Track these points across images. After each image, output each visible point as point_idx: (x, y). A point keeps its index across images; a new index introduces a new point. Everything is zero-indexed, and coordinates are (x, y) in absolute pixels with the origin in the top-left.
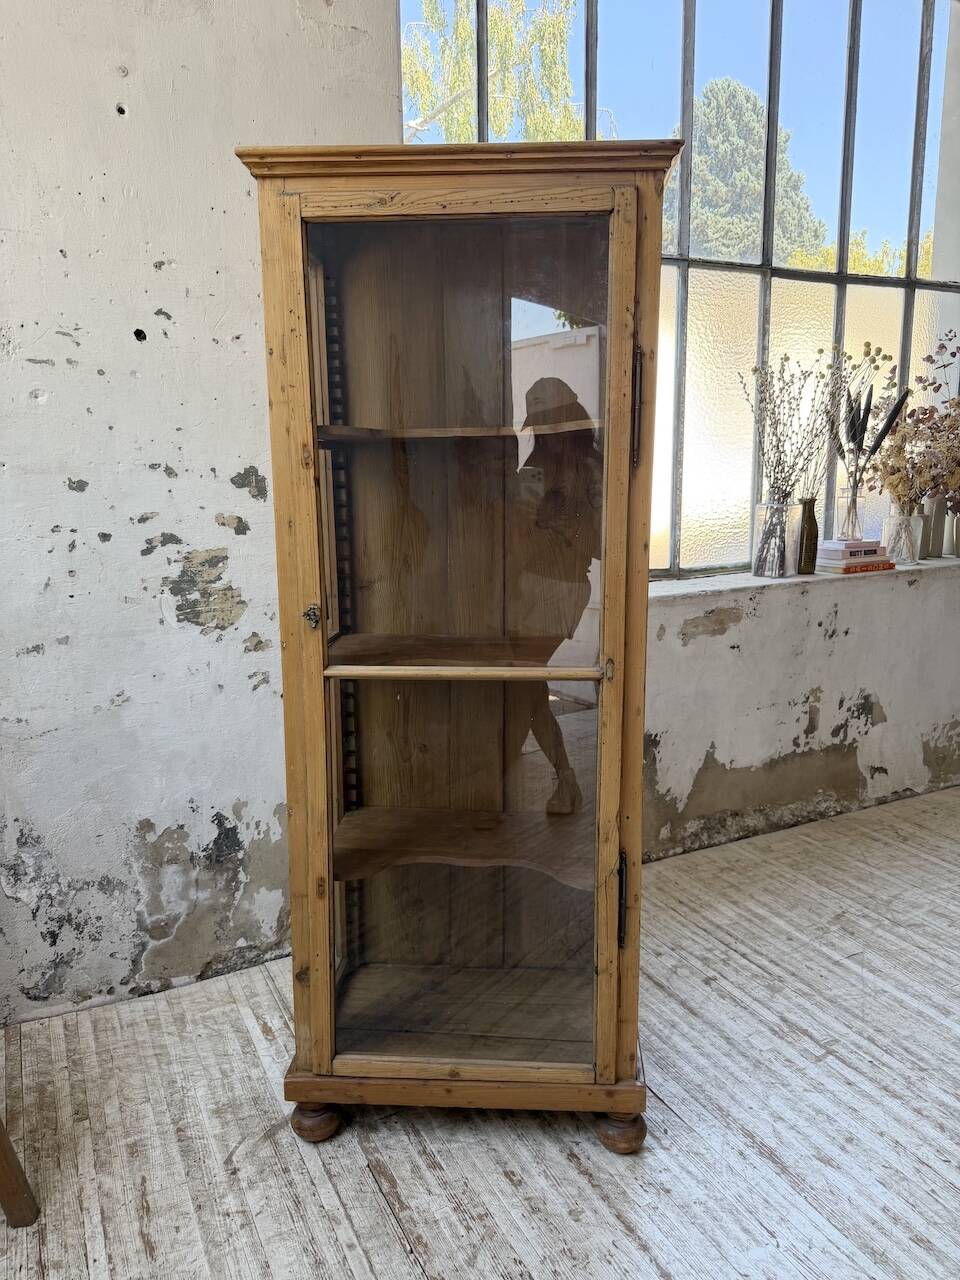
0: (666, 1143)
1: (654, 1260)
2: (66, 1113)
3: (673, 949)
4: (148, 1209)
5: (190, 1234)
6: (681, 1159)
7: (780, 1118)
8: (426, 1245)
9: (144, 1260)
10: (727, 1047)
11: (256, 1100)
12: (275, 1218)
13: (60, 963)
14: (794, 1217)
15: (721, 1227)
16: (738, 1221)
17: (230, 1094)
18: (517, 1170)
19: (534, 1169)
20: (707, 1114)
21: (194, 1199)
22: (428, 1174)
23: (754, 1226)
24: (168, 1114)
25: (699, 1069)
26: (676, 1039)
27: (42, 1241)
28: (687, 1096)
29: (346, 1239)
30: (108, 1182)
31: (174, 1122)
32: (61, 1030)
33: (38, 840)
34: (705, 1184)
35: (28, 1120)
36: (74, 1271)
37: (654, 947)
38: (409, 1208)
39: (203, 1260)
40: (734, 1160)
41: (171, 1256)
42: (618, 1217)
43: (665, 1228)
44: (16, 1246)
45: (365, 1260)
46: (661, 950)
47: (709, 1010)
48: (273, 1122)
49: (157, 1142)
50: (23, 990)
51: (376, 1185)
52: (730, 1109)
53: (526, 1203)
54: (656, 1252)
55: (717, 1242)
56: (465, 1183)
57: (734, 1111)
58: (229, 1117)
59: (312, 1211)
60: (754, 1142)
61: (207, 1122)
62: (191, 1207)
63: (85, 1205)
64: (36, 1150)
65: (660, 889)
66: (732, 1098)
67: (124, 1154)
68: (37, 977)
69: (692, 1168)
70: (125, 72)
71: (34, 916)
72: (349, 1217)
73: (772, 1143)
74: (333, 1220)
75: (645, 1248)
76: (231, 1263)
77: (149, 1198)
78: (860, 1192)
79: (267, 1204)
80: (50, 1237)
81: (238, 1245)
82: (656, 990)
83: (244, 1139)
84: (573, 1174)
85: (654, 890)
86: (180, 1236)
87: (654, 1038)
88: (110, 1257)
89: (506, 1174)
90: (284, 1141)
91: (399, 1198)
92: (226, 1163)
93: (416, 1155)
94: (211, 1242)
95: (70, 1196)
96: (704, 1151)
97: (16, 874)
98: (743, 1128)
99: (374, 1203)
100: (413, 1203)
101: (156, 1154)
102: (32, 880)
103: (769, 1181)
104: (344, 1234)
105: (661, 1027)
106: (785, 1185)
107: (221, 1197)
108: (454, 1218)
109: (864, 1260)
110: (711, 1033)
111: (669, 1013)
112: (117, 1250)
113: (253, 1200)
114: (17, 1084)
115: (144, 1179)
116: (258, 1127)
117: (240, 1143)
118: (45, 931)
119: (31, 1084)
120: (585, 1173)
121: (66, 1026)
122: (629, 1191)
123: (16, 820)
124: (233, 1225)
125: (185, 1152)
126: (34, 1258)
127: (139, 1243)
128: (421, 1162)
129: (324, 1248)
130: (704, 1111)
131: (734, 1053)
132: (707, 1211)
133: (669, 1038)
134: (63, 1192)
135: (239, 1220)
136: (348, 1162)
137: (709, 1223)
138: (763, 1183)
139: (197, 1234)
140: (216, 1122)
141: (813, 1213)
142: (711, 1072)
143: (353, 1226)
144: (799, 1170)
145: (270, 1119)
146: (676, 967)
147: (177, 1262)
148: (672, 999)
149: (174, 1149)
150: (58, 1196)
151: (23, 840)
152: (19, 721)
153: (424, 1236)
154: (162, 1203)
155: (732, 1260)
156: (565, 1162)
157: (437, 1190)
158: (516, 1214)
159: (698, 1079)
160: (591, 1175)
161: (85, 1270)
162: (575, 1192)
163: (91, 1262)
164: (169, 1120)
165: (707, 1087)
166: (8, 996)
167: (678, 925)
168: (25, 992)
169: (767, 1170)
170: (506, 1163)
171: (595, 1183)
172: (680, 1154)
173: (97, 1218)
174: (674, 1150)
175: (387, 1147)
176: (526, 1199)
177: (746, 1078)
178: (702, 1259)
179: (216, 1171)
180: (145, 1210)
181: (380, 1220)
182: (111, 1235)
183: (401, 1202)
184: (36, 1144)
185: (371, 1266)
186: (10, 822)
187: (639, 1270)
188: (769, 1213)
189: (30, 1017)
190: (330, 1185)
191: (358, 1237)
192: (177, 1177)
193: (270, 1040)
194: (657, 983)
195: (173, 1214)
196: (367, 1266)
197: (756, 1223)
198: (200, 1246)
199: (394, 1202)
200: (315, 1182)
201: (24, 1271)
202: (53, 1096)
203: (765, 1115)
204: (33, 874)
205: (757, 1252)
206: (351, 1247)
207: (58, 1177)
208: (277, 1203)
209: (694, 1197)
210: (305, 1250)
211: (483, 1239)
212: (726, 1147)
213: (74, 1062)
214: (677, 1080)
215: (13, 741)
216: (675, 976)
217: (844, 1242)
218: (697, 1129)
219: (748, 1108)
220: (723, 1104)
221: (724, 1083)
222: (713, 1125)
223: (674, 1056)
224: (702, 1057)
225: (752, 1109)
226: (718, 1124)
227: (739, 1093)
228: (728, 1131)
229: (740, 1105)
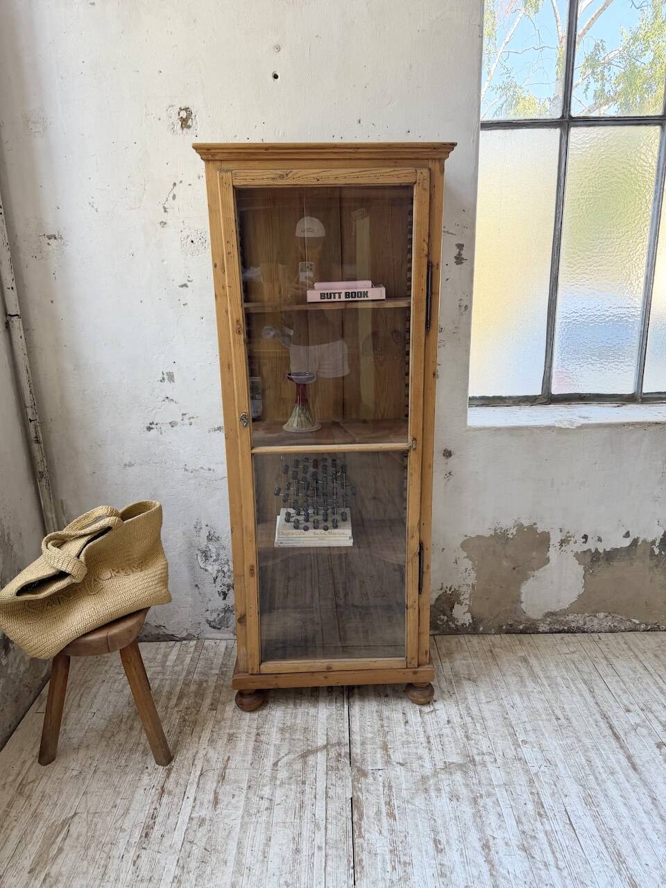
2: (207, 702)
3: (642, 710)
4: (224, 777)
5: (238, 802)
8: (363, 868)
9: (210, 808)
10: (650, 806)
11: (306, 729)
12: (286, 813)
13: (227, 610)
17: (293, 721)
18: (443, 841)
19: (455, 845)
20: (606, 854)
21: (249, 781)
22: (384, 819)
24: (256, 722)
25: (617, 817)
26: (610, 785)
27: (168, 776)
28: (596, 834)
29: (319, 841)
30: (211, 753)
31: (257, 729)
32: (223, 650)
33: (218, 539)
35: (187, 701)
36: (176, 800)
37: (626, 703)
38: (363, 837)
39: (240, 820)
41: (224, 812)
44: (156, 774)
45: (324, 860)
46: (631, 707)
47: (649, 771)
48: (310, 748)
49: (244, 738)
50: (207, 621)
51: (350, 814)
52: (627, 858)
53: (439, 867)
56: (405, 836)
57: (631, 861)
58: (287, 735)
59: (307, 815)
61: (274, 734)
62: (245, 785)
63: (196, 762)
64: (185, 720)
65: (656, 656)
66: (634, 850)
67: (225, 738)
68: (215, 615)
70: (278, 48)
71: (215, 580)
72: (326, 828)
74: (317, 826)
76: (252, 829)
77: (227, 771)
79: (285, 800)
80: (172, 775)
81: (260, 820)
82: (612, 740)
83: (289, 753)
84: (481, 860)
85: (651, 656)
86: (233, 801)
87: (591, 777)
88: (195, 799)
89: (435, 841)
90: (310, 763)
91: (360, 828)
92: (274, 765)
93: (383, 804)
94: (247, 812)
95: (190, 754)
97: (206, 556)
98: (631, 878)
99: (344, 825)
100: (367, 836)
101: (241, 745)
102: (215, 561)
104: (319, 838)
105: (602, 770)
107: (263, 786)
108: (388, 857)
110: (643, 790)
111: (614, 761)
112: (201, 796)
113: (279, 794)
114: (190, 677)
115: (229, 757)
116: (300, 747)
117: (286, 755)
118: (220, 590)
119: (198, 679)
120: (489, 862)
121: (226, 648)
123: (207, 526)
124: (262, 807)
125: (256, 749)
126: (161, 785)
127: (211, 797)
128: (384, 809)
129: (304, 843)
130: (605, 851)
131: (654, 813)
133: (604, 782)
134: (188, 750)
135: (265, 803)
136: (341, 791)
139: (242, 804)
140: (279, 736)
142: (627, 821)
143: (326, 835)
145: (308, 745)
146: (638, 725)
147: (226, 816)
148: (621, 751)
149: (251, 745)
150: (185, 752)
151: (210, 537)
152: (210, 470)
153: (364, 861)
154: (232, 777)
156: (479, 849)
157: (385, 833)
158: (429, 872)
159: (613, 823)
160: (493, 866)
161: (181, 801)
162: (476, 874)
163: (186, 797)
164: (255, 726)
165: (617, 833)
166: (200, 623)
167: (657, 691)
168: (208, 622)
170: (438, 833)
171: (494, 873)
172: (569, 878)
173: (198, 773)
174: (565, 873)
175: (367, 791)
176: (441, 864)
177: (654, 837)
179: (267, 768)
180: (223, 777)
181: (342, 838)
182: (201, 786)
183: (360, 832)
184: (186, 717)
185: (326, 866)
186: (204, 526)
189: (210, 636)
190: (324, 803)
191: (326, 843)
192: (245, 764)
193: (329, 692)
194: (615, 734)
195: (235, 785)
196: (324, 865)
198: (240, 812)
199: (355, 830)
200: (317, 796)
201: (154, 790)
202: (204, 690)
204: (215, 557)
206: (320, 848)
207: (189, 741)
208: (291, 801)
210: (294, 838)
211: (400, 880)
213: (222, 672)
214: (595, 817)
215: (206, 481)
216: (633, 732)
218: (592, 864)
219: (644, 863)
220: (624, 852)
221: (633, 835)
222: (607, 866)
223: (601, 798)
224: (625, 807)
225: (647, 865)
226: (611, 866)
227: (642, 848)
228: (617, 875)
229: (638, 858)
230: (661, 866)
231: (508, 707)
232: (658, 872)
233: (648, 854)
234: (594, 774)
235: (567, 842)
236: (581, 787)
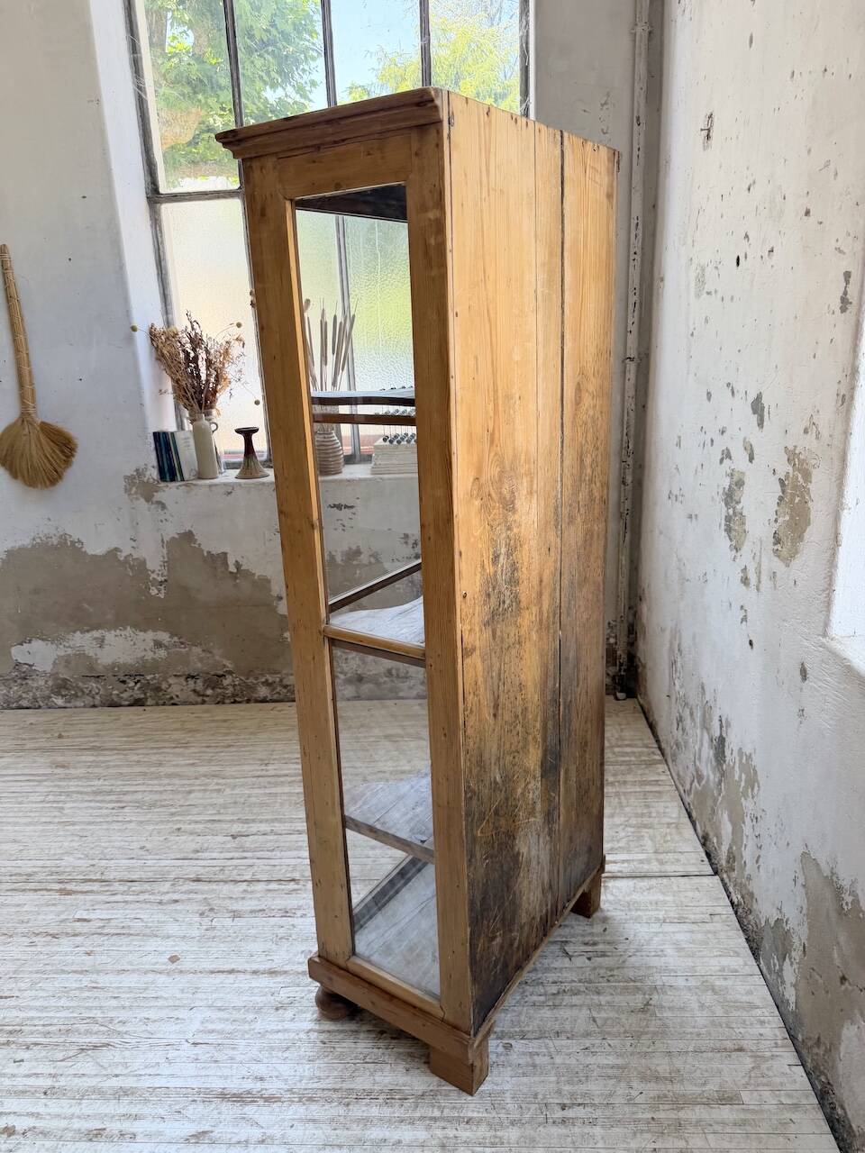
0: (314, 1036)
1: (245, 972)
6: (292, 1035)
7: (263, 1142)
14: (191, 1069)
15: (227, 1020)
16: (220, 1032)
20: (315, 1085)
23: (211, 1038)
25: (366, 1122)
28: (345, 1086)
34: (263, 1034)
40: (261, 1069)
42: (286, 972)
43: (256, 991)
54: (248, 976)
55: (223, 1010)
57: (299, 1110)
60: (262, 1098)
66: (314, 1121)
69: (280, 1036)
73: (250, 1110)
75: (255, 972)
78: (160, 1133)
87: (437, 1113)
96: (286, 1055)
98: (278, 1100)
103: (226, 1078)
105: (451, 1133)
106: (213, 1086)
109: (129, 1083)
122: (298, 989)
132: (245, 1021)
137: (235, 1015)
138: (227, 1072)
141: (179, 1083)
142: (356, 1131)
144: (213, 1106)
155: (206, 1009)
159: (358, 1110)
165: (341, 1110)
169: (234, 1085)
174: (303, 1036)
178: (221, 995)
187: (247, 962)
188: (207, 1055)
197: (210, 1041)
203: (275, 1131)
205: (196, 1026)
209: (260, 1021)
212: (275, 1074)
217: (147, 1083)
218: (308, 1066)
219: (295, 1123)
220: (313, 1107)
221: (335, 1129)
222: (300, 1081)
223: (398, 1112)
224: (381, 1137)
225: (292, 1127)
226: (299, 1085)
227: (316, 1132)
228: (286, 1087)
229: (301, 1120)
230: (285, 1143)
231: (587, 1043)
232: (279, 1136)
233: (304, 1135)
234: (442, 1118)
235: (338, 1050)
236: (420, 1093)
